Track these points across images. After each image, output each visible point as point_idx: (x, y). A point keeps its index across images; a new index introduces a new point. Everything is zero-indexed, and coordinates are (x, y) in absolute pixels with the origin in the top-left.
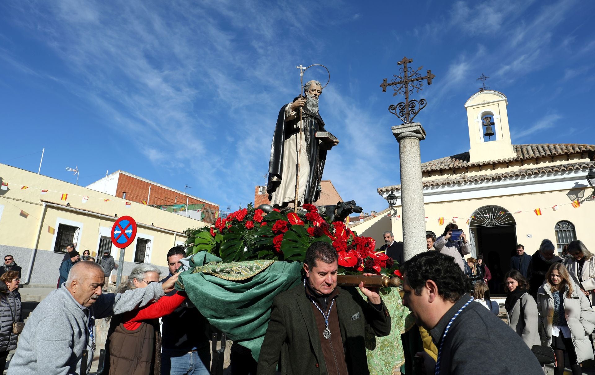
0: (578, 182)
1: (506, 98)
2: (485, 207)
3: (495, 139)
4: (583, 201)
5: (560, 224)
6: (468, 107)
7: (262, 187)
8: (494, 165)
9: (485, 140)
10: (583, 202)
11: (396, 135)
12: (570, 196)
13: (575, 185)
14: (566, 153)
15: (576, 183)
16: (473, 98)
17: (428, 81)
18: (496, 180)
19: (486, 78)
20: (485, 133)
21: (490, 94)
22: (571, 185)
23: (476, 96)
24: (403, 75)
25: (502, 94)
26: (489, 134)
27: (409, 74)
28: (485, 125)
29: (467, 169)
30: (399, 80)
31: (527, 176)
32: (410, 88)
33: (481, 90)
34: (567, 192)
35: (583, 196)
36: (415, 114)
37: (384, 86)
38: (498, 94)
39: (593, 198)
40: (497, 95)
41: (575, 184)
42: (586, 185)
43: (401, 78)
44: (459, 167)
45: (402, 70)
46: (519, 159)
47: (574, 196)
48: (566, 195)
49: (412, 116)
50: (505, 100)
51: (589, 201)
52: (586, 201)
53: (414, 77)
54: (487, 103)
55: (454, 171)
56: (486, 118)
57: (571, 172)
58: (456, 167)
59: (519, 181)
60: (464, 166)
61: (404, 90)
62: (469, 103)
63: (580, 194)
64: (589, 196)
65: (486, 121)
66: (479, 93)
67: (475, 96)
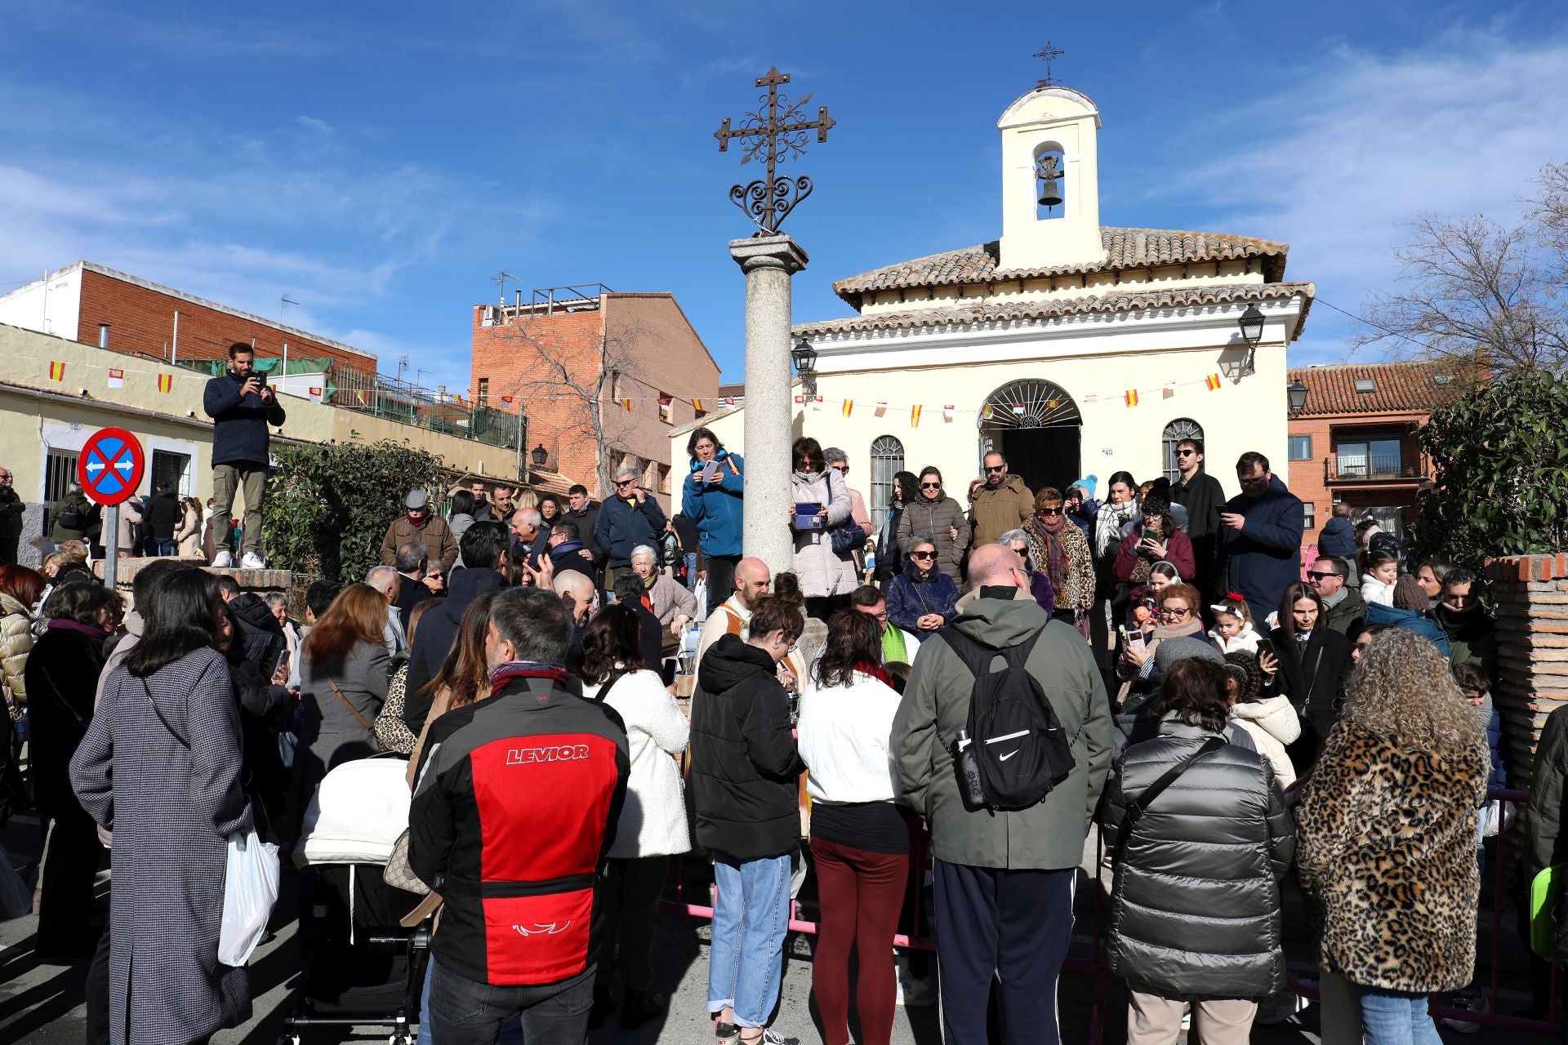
1: (1096, 110)
2: (1019, 382)
3: (1062, 215)
5: (1173, 427)
6: (1005, 128)
7: (491, 309)
8: (1052, 280)
9: (1041, 216)
11: (741, 261)
14: (1214, 257)
16: (1020, 106)
17: (820, 133)
18: (1051, 320)
19: (1055, 53)
20: (1041, 197)
21: (1060, 96)
23: (1028, 101)
24: (765, 114)
25: (1088, 100)
26: (1050, 202)
27: (780, 113)
28: (1041, 178)
29: (991, 286)
30: (756, 125)
31: (1119, 314)
32: (779, 148)
33: (1042, 85)
36: (787, 210)
37: (725, 136)
38: (1080, 99)
40: (1077, 101)
43: (761, 120)
44: (972, 280)
45: (765, 99)
46: (1110, 268)
49: (779, 215)
50: (1093, 116)
53: (789, 122)
54: (1052, 121)
55: (961, 289)
56: (1045, 160)
58: (965, 281)
59: (1100, 325)
60: (983, 279)
61: (765, 150)
62: (1008, 118)
65: (1045, 167)
66: (1035, 92)
67: (1024, 99)
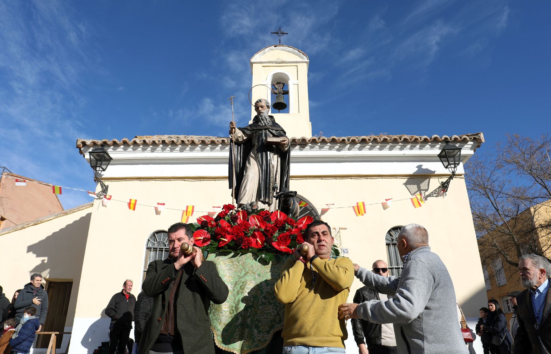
0: (422, 165)
1: (308, 60)
3: (288, 112)
4: (428, 196)
5: (393, 233)
6: (255, 63)
10: (429, 198)
12: (408, 186)
13: (417, 169)
15: (419, 167)
16: (264, 53)
18: (298, 147)
19: (284, 34)
21: (287, 51)
22: (411, 168)
23: (269, 51)
25: (303, 54)
26: (280, 105)
28: (275, 93)
31: (349, 145)
34: (405, 180)
35: (428, 189)
38: (298, 53)
39: (442, 192)
40: (297, 55)
41: (417, 167)
42: (434, 171)
47: (414, 188)
48: (404, 184)
50: (306, 62)
51: (436, 196)
52: (433, 196)
54: (283, 62)
56: (278, 83)
57: (415, 146)
59: (334, 153)
62: (256, 58)
63: (423, 185)
64: (436, 190)
65: (277, 88)
66: (273, 47)
